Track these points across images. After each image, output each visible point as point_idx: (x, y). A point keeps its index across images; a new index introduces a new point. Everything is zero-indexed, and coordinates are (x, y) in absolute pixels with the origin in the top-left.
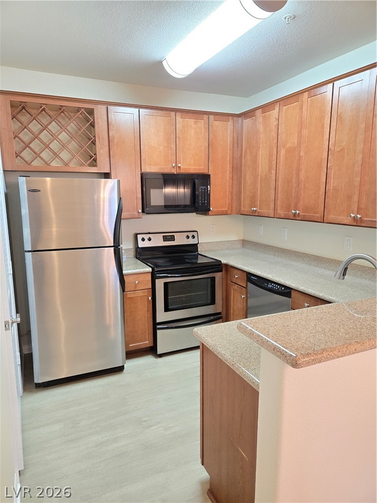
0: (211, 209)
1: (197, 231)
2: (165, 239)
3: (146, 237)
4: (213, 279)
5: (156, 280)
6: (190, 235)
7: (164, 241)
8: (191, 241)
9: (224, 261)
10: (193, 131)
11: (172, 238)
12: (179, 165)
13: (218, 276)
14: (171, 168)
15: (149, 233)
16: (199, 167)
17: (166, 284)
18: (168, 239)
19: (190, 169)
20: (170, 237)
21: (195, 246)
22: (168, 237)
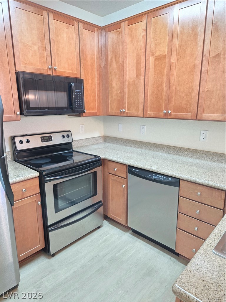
0: (85, 111)
1: (70, 131)
2: (43, 140)
3: (24, 139)
4: (95, 174)
5: (45, 184)
6: (65, 134)
7: (42, 142)
8: (66, 140)
9: (102, 156)
10: (65, 35)
11: (50, 139)
12: (55, 67)
13: (99, 170)
14: (47, 70)
15: (26, 135)
16: (72, 71)
17: (55, 186)
18: (46, 139)
19: (65, 72)
20: (47, 138)
21: (70, 144)
22: (45, 138)
